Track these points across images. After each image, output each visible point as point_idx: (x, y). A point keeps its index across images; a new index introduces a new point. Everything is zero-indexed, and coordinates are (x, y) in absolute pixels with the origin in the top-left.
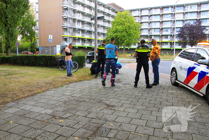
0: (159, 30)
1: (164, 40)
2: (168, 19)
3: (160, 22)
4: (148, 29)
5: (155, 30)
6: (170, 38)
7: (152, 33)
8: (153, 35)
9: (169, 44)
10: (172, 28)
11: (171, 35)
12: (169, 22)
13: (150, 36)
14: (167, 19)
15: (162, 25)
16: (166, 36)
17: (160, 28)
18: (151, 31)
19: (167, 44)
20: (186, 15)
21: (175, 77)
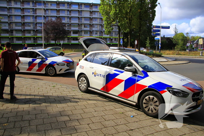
0: (21, 25)
1: (27, 35)
2: (30, 13)
3: (21, 15)
4: (8, 22)
5: (17, 25)
6: (32, 33)
7: (12, 27)
8: (14, 30)
9: (32, 39)
10: (34, 23)
11: (34, 30)
12: (31, 17)
13: (11, 30)
14: (28, 13)
15: (23, 19)
16: (29, 31)
17: (21, 23)
18: (11, 25)
19: (30, 39)
20: (47, 12)
21: (85, 83)
